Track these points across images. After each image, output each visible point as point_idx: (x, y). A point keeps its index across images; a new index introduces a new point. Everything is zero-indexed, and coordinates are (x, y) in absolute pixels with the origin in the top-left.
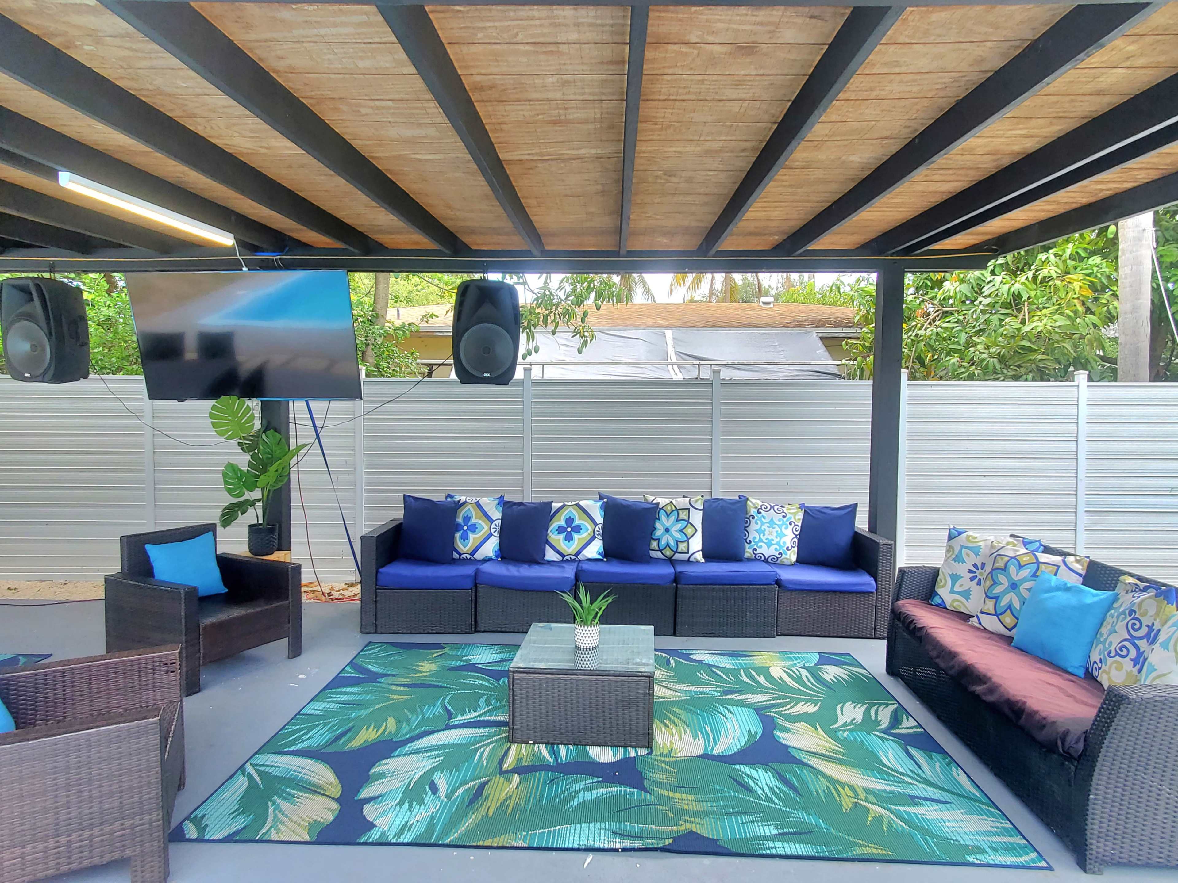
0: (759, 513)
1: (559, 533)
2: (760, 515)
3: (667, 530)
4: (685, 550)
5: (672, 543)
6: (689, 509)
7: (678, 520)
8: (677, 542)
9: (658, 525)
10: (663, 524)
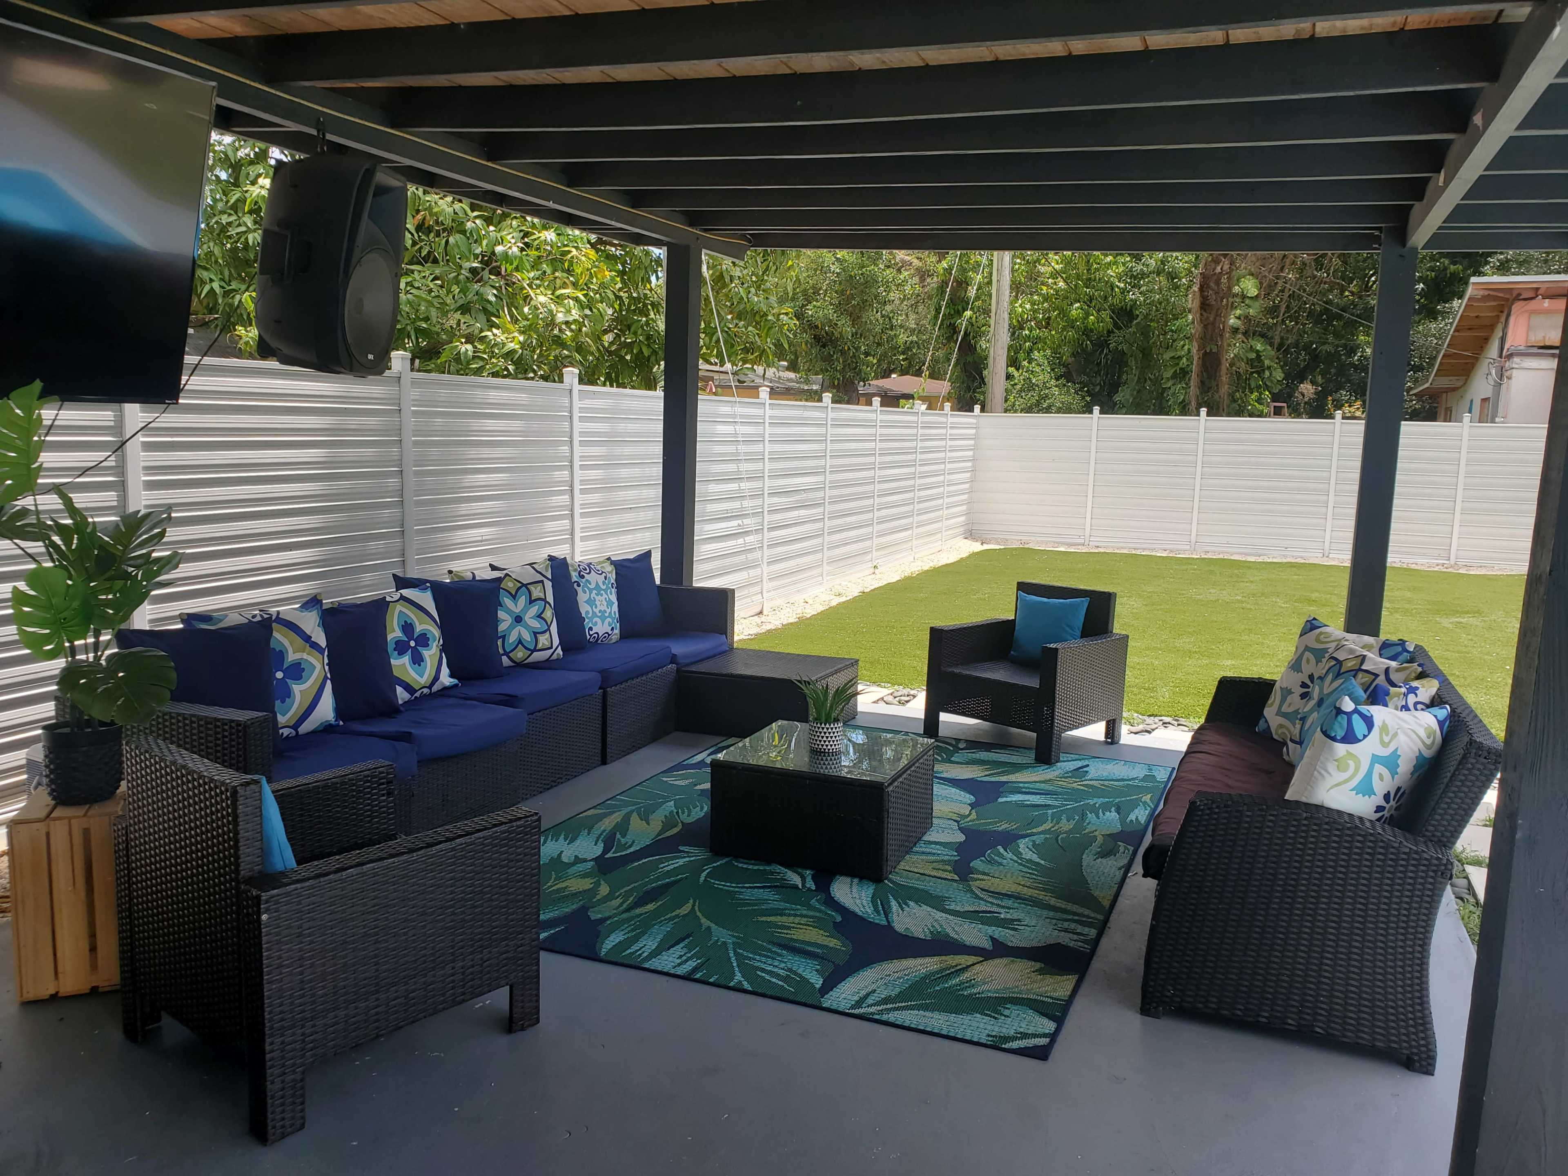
0: (583, 577)
1: (399, 654)
2: (584, 580)
3: (518, 619)
4: (548, 644)
5: (527, 637)
6: (542, 582)
7: (531, 601)
8: (535, 634)
9: (501, 614)
10: (509, 612)
